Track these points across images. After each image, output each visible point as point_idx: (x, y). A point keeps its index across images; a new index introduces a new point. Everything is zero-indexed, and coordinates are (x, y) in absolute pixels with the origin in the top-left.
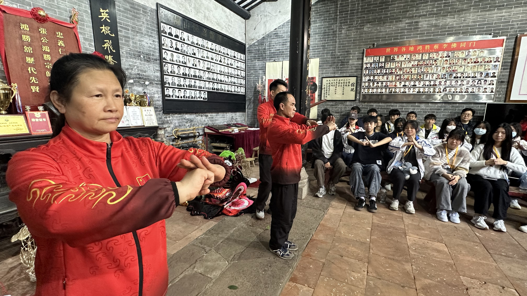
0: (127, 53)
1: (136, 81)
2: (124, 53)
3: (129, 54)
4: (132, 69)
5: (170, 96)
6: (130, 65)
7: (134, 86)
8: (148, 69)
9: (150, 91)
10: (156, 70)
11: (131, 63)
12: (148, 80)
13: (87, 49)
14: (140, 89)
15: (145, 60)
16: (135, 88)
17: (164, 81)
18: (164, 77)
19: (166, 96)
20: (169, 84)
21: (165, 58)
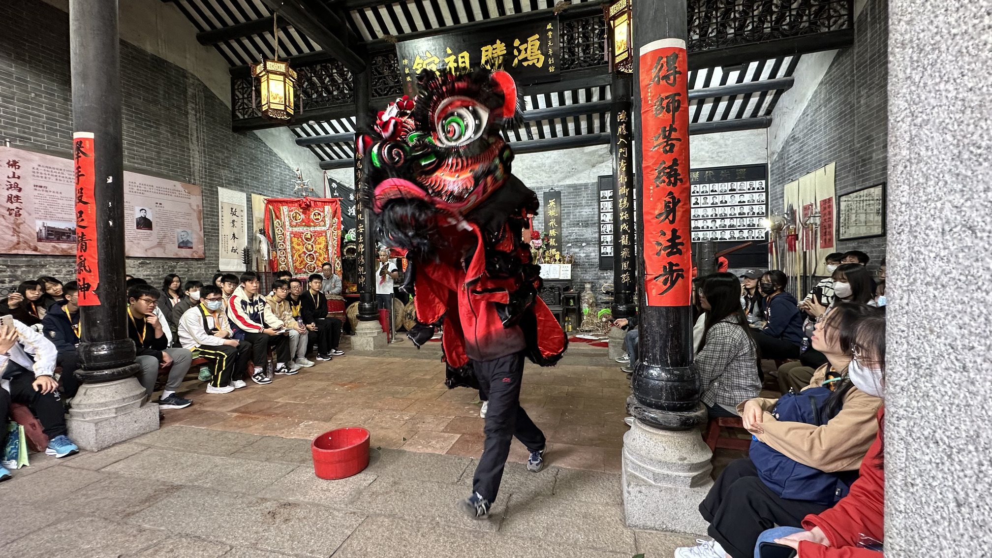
0: (567, 224)
1: (574, 244)
2: (565, 225)
3: (570, 224)
4: (571, 235)
5: (607, 253)
6: (569, 233)
7: (571, 248)
8: (586, 232)
9: (587, 251)
10: (594, 232)
11: (570, 231)
12: (586, 242)
13: (540, 229)
14: (577, 250)
15: (583, 226)
16: (573, 249)
17: (602, 240)
18: (602, 237)
19: (603, 253)
20: (607, 242)
21: (603, 221)
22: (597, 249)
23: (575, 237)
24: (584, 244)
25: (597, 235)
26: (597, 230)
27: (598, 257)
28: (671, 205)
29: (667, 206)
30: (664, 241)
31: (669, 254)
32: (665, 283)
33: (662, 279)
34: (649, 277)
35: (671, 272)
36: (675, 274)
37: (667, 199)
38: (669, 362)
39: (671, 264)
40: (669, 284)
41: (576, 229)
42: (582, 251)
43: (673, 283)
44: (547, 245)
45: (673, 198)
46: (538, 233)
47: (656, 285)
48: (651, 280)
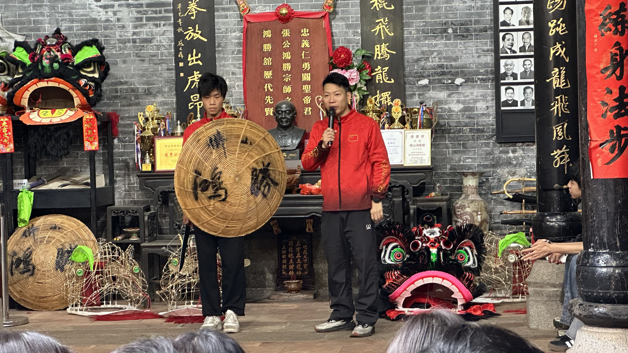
0: (418, 31)
1: (434, 80)
2: (413, 32)
3: (423, 32)
4: (428, 58)
5: (515, 103)
6: (423, 53)
7: (429, 90)
8: (464, 52)
9: (466, 97)
10: (484, 51)
11: (425, 49)
12: (462, 74)
13: (349, 41)
14: (442, 95)
15: (456, 37)
16: (432, 94)
17: (502, 71)
18: (503, 62)
19: (506, 103)
20: (514, 76)
21: (505, 23)
22: (490, 92)
23: (437, 62)
24: (459, 81)
25: (489, 59)
26: (489, 46)
27: (492, 111)
28: (618, 57)
29: (613, 59)
30: (611, 100)
31: (617, 116)
32: (612, 150)
33: (608, 146)
34: (593, 144)
35: (620, 137)
36: (623, 140)
37: (613, 50)
38: (618, 245)
39: (619, 128)
40: (616, 152)
41: (440, 44)
42: (455, 98)
43: (622, 150)
44: (370, 83)
45: (621, 49)
46: (348, 52)
47: (602, 153)
48: (596, 147)
